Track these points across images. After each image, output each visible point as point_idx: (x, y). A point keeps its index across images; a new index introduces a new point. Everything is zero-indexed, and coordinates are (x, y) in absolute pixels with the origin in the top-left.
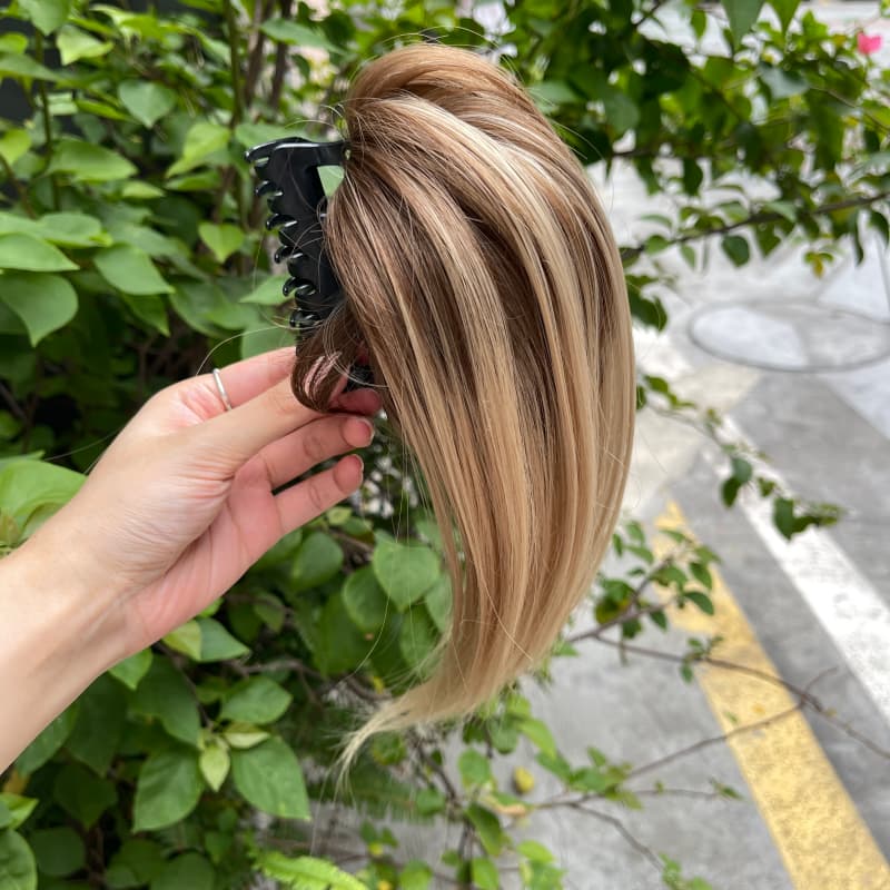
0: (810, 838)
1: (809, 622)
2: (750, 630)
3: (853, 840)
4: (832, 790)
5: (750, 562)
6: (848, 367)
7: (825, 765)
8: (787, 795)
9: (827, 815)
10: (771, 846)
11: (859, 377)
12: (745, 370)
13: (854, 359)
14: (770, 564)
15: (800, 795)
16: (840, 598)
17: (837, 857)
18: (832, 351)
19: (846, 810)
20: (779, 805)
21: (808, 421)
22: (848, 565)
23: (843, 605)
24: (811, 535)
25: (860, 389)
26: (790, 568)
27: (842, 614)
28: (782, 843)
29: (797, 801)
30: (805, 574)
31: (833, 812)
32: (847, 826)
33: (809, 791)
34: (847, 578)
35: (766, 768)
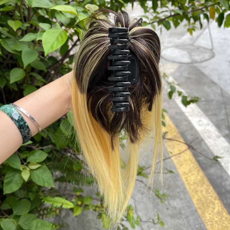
0: (192, 181)
1: (192, 128)
2: (177, 131)
3: (203, 181)
4: (198, 169)
5: (177, 113)
6: (201, 62)
7: (196, 163)
8: (187, 171)
9: (197, 175)
10: (183, 184)
11: (204, 64)
12: (175, 64)
13: (203, 60)
14: (182, 113)
15: (190, 171)
16: (200, 121)
17: (199, 185)
18: (197, 58)
19: (201, 173)
20: (185, 174)
21: (191, 76)
22: (202, 113)
23: (201, 123)
24: (192, 105)
25: (204, 67)
26: (187, 114)
27: (200, 125)
28: (186, 183)
29: (189, 172)
30: (191, 116)
31: (198, 174)
32: (202, 177)
33: (192, 170)
34: (201, 116)
35: (181, 165)
